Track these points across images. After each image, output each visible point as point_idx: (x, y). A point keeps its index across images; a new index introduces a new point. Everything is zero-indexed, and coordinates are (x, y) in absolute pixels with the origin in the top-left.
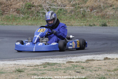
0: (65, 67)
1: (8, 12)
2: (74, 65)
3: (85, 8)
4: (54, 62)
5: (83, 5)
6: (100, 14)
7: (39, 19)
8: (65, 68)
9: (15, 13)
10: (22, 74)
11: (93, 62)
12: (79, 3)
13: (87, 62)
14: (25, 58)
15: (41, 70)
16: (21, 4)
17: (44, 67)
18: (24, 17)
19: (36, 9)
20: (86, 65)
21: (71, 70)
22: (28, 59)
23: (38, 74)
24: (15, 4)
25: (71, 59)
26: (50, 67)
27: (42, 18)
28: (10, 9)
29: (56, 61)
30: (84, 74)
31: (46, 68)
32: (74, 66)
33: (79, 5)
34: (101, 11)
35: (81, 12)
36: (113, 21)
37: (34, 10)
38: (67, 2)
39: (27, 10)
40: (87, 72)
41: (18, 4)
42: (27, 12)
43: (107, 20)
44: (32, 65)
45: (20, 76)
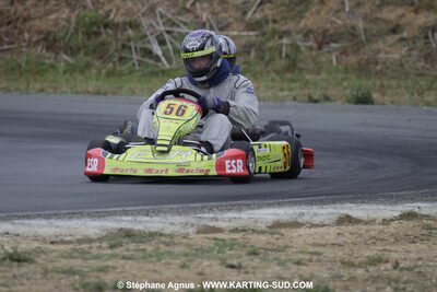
0: (189, 246)
1: (13, 43)
2: (223, 240)
3: (299, 36)
4: (152, 230)
5: (290, 26)
6: (352, 59)
7: (126, 72)
8: (189, 251)
9: (39, 48)
10: (25, 269)
11: (295, 233)
12: (277, 18)
13: (273, 231)
14: (47, 212)
15: (97, 257)
16: (64, 16)
17: (111, 247)
18: (73, 66)
19: (116, 34)
20: (268, 243)
21: (209, 259)
22: (58, 216)
23: (85, 269)
24: (40, 18)
25: (217, 220)
26: (133, 246)
27: (137, 68)
28: (21, 32)
29: (161, 226)
30: (254, 273)
31: (118, 251)
32: (221, 243)
33: (276, 26)
34: (358, 49)
35: (284, 49)
36: (399, 86)
37: (110, 39)
38: (233, 13)
39: (85, 37)
40: (265, 268)
41: (53, 17)
42: (84, 46)
43: (378, 83)
44: (66, 239)
45: (14, 277)
